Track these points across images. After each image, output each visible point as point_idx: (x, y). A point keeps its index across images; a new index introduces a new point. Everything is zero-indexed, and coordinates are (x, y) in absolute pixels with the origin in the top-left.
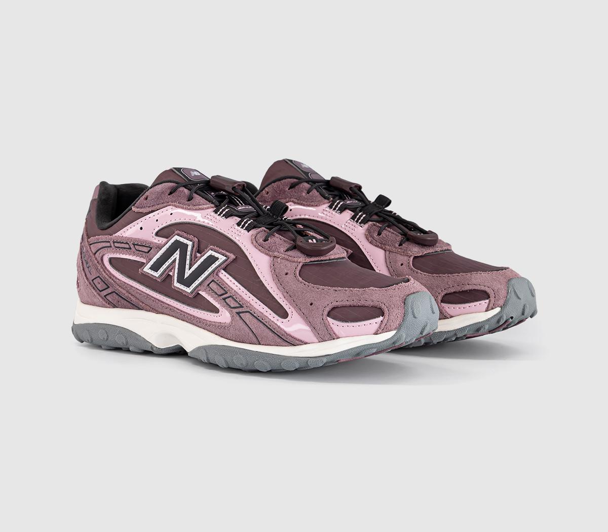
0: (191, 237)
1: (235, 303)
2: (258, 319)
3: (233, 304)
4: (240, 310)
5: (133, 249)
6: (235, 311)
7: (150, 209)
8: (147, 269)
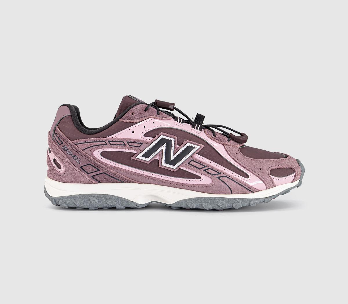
0: (172, 136)
1: (215, 172)
2: (232, 180)
3: (213, 173)
4: (220, 175)
5: (127, 145)
6: (215, 176)
7: (139, 120)
8: (140, 157)
